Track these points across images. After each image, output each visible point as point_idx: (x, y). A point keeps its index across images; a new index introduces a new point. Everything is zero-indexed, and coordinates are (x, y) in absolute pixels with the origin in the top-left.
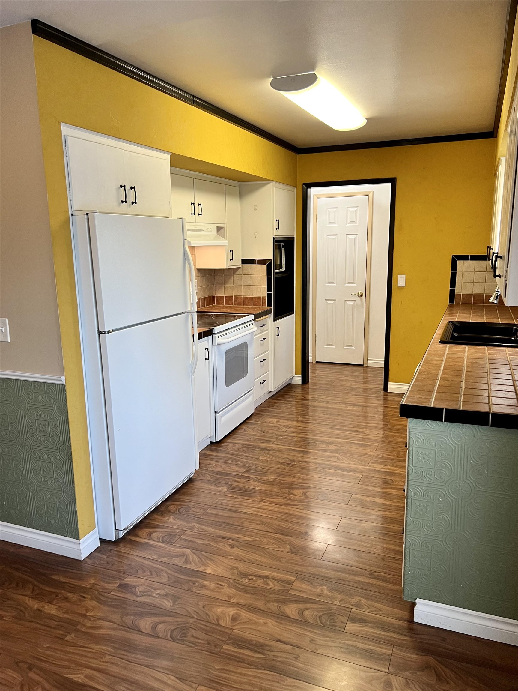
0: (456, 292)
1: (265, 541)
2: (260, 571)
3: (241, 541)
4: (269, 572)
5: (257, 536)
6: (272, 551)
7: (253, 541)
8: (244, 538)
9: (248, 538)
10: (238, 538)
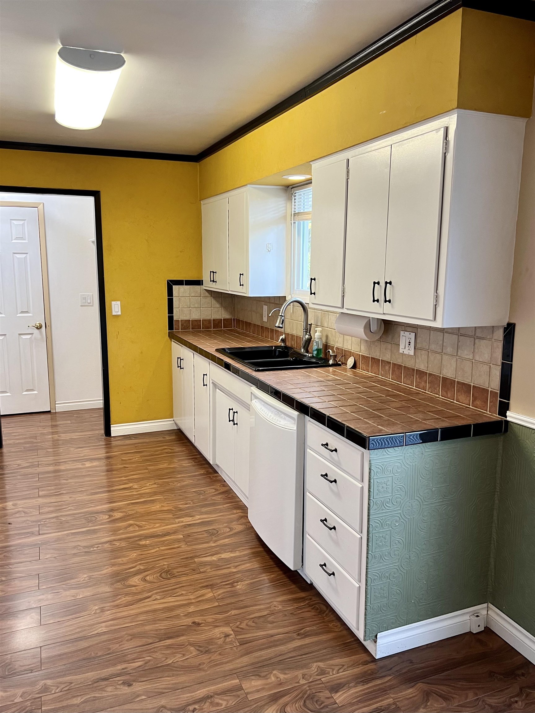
0: (175, 318)
1: (158, 655)
2: (193, 694)
3: (131, 671)
4: (204, 690)
5: (144, 656)
6: (180, 663)
7: (146, 663)
8: (131, 666)
9: (136, 664)
10: (123, 669)
